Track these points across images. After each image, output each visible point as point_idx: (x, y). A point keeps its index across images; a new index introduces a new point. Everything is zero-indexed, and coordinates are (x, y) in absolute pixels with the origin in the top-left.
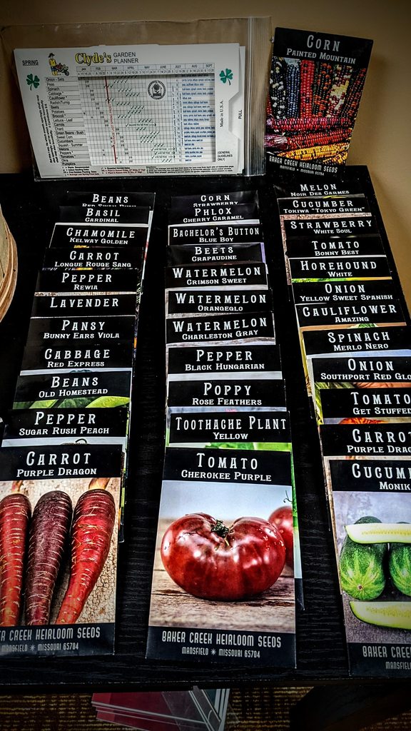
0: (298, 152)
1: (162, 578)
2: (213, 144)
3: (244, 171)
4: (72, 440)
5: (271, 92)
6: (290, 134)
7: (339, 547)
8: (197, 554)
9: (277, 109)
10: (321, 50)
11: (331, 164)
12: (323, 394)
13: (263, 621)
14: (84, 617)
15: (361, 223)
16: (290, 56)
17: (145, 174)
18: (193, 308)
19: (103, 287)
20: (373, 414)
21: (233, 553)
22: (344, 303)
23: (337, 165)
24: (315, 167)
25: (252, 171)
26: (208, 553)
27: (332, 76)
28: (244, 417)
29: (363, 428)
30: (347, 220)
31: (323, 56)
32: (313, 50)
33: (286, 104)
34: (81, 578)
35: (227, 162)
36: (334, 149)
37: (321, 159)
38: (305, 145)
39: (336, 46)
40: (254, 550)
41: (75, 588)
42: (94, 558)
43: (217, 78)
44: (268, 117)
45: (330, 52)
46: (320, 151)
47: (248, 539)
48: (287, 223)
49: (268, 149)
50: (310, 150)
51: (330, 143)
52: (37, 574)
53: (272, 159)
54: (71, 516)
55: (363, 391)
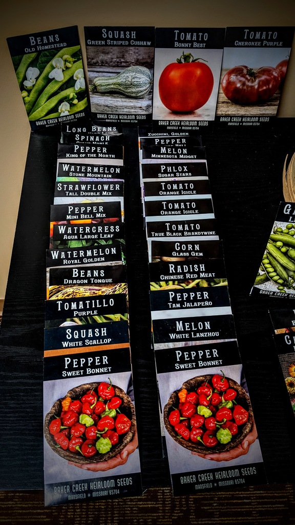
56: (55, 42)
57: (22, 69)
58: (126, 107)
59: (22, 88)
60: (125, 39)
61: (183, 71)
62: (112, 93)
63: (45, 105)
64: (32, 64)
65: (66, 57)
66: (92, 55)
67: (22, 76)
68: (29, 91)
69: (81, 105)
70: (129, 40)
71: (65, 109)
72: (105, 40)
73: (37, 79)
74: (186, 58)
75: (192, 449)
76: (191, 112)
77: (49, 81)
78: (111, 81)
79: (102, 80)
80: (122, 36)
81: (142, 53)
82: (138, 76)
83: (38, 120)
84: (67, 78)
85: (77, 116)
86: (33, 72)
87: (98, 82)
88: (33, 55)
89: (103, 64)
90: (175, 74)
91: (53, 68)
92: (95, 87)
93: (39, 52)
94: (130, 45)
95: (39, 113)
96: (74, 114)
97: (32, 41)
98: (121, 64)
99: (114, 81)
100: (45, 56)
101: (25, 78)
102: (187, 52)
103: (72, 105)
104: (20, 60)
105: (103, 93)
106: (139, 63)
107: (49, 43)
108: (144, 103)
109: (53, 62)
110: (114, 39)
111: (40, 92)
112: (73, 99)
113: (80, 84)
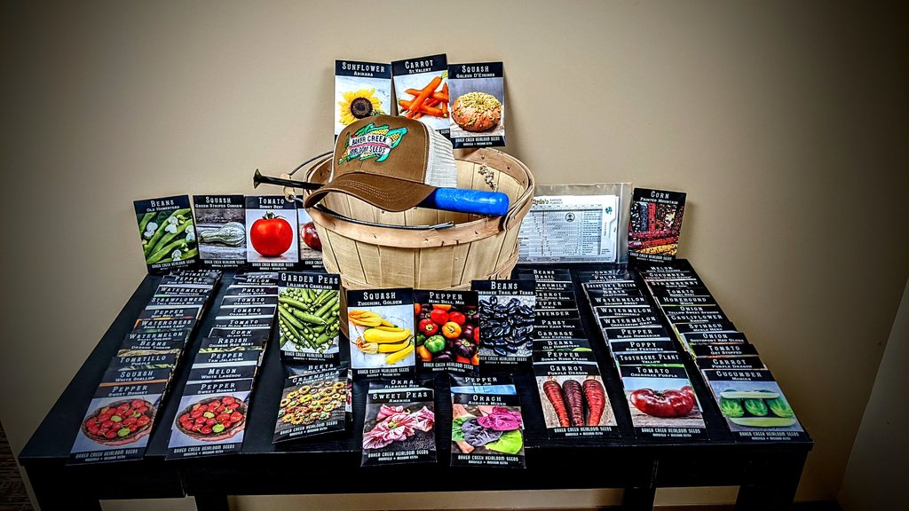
0: (648, 249)
1: (634, 410)
2: (599, 245)
3: (616, 260)
4: (571, 362)
5: (632, 218)
6: (643, 240)
7: (718, 401)
8: (649, 402)
9: (635, 227)
10: (659, 198)
11: (668, 255)
12: (693, 347)
13: (689, 424)
14: (601, 423)
15: (692, 283)
16: (642, 201)
17: (558, 262)
18: (613, 314)
19: (557, 307)
20: (721, 354)
21: (667, 401)
22: (693, 315)
23: (671, 256)
24: (658, 257)
25: (621, 261)
26: (655, 402)
27: (666, 210)
28: (656, 355)
29: (718, 359)
30: (683, 282)
31: (660, 201)
32: (655, 198)
33: (640, 224)
34: (596, 410)
35: (607, 255)
36: (669, 247)
37: (661, 253)
38: (651, 245)
39: (667, 196)
40: (675, 401)
41: (594, 414)
42: (600, 403)
43: (604, 211)
44: (630, 231)
45: (664, 199)
46: (661, 249)
47: (672, 397)
48: (650, 283)
49: (629, 248)
50: (655, 248)
51: (667, 244)
52: (573, 409)
53: (632, 254)
54: (582, 390)
55: (713, 346)
56: (170, 205)
57: (144, 223)
58: (228, 254)
59: (143, 237)
60: (223, 204)
61: (268, 224)
62: (215, 243)
63: (161, 251)
64: (152, 220)
65: (178, 216)
66: (199, 214)
67: (143, 228)
68: (148, 240)
69: (191, 253)
70: (226, 204)
71: (177, 255)
72: (209, 204)
73: (155, 231)
74: (270, 215)
75: (191, 435)
76: (278, 256)
77: (164, 233)
78: (214, 234)
79: (208, 232)
80: (221, 201)
81: (237, 213)
82: (236, 229)
83: (154, 264)
84: (180, 231)
85: (188, 262)
86: (152, 226)
87: (204, 234)
88: (153, 214)
89: (208, 221)
90: (262, 227)
91: (169, 223)
92: (202, 238)
93: (159, 212)
94: (226, 208)
95: (155, 258)
96: (185, 260)
97: (153, 203)
98: (221, 221)
99: (217, 233)
100: (163, 214)
101: (146, 230)
102: (270, 211)
103: (183, 253)
104: (143, 217)
105: (209, 243)
106: (234, 220)
107: (166, 206)
108: (241, 250)
109: (169, 220)
110: (214, 203)
111: (158, 241)
112: (184, 248)
113: (191, 236)
